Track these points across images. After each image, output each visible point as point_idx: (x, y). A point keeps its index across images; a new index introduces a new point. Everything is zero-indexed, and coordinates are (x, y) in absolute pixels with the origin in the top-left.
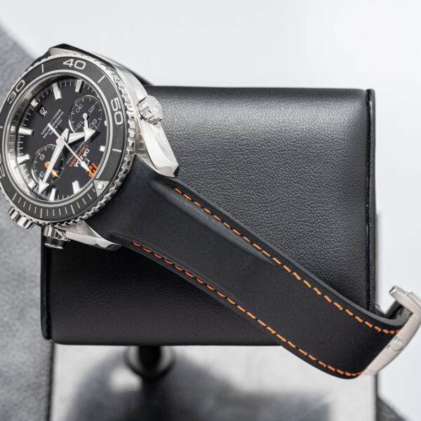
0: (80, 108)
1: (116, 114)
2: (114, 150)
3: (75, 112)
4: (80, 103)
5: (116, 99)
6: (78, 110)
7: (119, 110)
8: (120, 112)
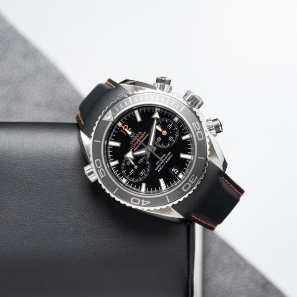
0: (142, 173)
1: (101, 166)
2: (100, 142)
3: (147, 170)
4: (142, 176)
5: (102, 177)
6: (144, 171)
7: (99, 169)
8: (98, 167)
